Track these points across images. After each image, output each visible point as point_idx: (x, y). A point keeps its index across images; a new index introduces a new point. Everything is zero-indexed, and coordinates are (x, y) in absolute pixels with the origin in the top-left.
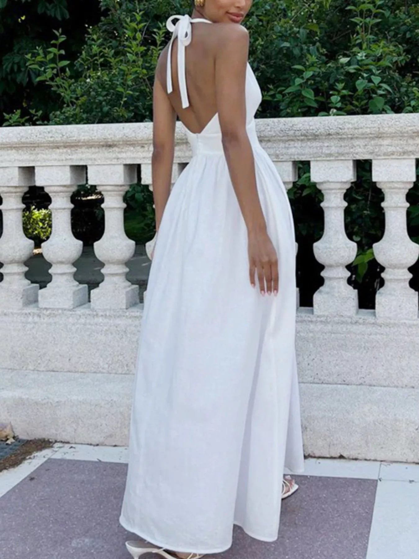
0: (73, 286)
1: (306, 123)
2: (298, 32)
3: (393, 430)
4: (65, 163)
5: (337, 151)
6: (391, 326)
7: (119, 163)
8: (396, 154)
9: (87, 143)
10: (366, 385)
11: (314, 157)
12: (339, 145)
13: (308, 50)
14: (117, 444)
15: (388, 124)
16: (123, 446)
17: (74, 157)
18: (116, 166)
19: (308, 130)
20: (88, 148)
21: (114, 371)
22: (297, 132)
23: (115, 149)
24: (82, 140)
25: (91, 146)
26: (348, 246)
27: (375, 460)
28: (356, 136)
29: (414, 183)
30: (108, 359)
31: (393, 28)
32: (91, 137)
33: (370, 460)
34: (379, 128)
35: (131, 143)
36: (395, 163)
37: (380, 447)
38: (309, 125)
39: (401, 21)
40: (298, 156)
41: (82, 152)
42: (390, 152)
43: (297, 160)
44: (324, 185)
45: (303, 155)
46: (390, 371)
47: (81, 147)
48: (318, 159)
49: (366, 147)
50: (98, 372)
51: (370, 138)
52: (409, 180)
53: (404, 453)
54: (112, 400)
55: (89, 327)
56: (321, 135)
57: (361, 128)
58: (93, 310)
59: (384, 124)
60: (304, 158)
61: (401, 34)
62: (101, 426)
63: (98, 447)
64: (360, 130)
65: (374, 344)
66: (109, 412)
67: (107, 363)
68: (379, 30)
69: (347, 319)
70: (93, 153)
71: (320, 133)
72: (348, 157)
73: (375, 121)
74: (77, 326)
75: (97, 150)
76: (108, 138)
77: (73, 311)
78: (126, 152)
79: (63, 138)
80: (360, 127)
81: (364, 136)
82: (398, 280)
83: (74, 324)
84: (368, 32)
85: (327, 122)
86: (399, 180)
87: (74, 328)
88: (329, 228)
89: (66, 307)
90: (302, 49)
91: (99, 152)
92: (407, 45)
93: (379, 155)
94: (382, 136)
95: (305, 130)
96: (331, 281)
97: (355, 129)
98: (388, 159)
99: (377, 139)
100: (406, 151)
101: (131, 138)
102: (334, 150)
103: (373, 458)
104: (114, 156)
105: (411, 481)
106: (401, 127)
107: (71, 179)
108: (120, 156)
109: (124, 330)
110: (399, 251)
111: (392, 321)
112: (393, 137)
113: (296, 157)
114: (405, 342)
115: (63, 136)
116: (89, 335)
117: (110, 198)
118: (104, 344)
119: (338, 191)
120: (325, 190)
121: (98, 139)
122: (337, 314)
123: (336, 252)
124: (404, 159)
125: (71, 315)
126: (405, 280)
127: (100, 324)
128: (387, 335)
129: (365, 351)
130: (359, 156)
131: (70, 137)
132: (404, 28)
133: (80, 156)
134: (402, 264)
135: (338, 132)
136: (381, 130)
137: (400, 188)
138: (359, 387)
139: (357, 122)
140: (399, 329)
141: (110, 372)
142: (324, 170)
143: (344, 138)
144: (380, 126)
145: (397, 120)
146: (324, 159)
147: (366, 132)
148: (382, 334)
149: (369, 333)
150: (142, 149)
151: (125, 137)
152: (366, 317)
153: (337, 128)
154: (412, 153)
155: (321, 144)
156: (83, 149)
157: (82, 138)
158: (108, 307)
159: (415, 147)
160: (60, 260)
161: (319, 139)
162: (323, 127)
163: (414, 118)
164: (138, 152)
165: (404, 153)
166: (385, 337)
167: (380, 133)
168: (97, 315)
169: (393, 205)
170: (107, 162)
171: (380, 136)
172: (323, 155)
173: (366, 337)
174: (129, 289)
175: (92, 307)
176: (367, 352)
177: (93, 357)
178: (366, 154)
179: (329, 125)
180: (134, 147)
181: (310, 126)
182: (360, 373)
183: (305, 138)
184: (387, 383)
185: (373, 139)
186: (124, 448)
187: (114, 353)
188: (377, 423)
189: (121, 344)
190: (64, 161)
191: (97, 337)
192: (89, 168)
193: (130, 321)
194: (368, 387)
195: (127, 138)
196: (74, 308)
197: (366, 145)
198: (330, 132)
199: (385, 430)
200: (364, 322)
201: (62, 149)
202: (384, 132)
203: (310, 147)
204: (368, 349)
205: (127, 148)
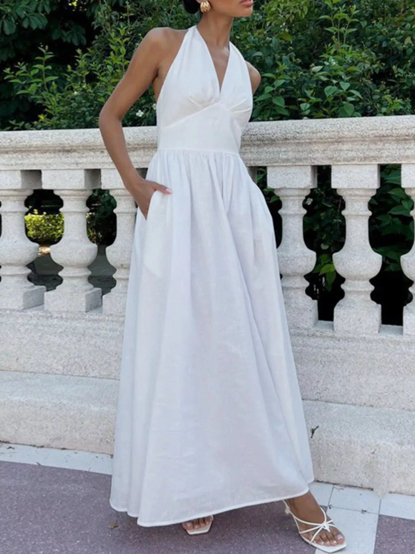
0: (25, 287)
1: (263, 128)
2: (271, 42)
3: (347, 452)
4: (14, 167)
5: (294, 157)
6: (349, 340)
7: (79, 168)
8: (357, 159)
9: (40, 148)
10: (323, 401)
11: (270, 163)
12: (297, 150)
13: (281, 60)
14: (66, 447)
15: (348, 128)
16: (74, 449)
17: (26, 161)
18: (75, 171)
19: (264, 134)
20: (42, 153)
21: (70, 373)
22: (253, 137)
23: (75, 154)
24: (34, 145)
25: (45, 152)
26: (306, 255)
27: (327, 483)
28: (315, 140)
29: (377, 190)
30: (63, 361)
31: (370, 38)
32: (45, 142)
33: (322, 482)
34: (338, 132)
35: (91, 148)
36: (356, 169)
37: (333, 469)
38: (265, 129)
39: (378, 30)
40: (255, 162)
41: (35, 157)
42: (351, 157)
43: (253, 165)
44: (282, 191)
45: (260, 160)
46: (348, 388)
47: (33, 152)
48: (275, 164)
49: (326, 152)
50: (51, 373)
51: (329, 142)
52: (371, 187)
53: (359, 478)
54: (60, 403)
55: (42, 328)
56: (278, 140)
57: (320, 132)
58: (47, 311)
59: (344, 127)
60: (260, 164)
61: (377, 43)
62: (47, 428)
63: (43, 449)
64: (318, 135)
65: (332, 358)
66: (57, 415)
67: (62, 365)
68: (357, 41)
69: (303, 331)
70: (48, 158)
71: (277, 137)
72: (306, 162)
73: (334, 124)
74: (27, 327)
75: (53, 155)
76: (65, 144)
77: (24, 312)
78: (86, 157)
79: (11, 144)
80: (318, 131)
81: (323, 141)
82: (358, 293)
83: (23, 325)
84: (343, 42)
85: (284, 126)
86: (359, 187)
87: (22, 329)
88: (287, 236)
89: (16, 307)
90: (274, 59)
91: (55, 157)
92: (383, 54)
93: (339, 161)
94: (342, 140)
95: (261, 134)
96: (289, 291)
97: (313, 133)
98: (348, 164)
99: (336, 144)
100: (367, 156)
101: (90, 143)
102: (291, 155)
103: (325, 481)
104: (73, 161)
105: (364, 511)
106: (362, 131)
107: (23, 183)
108: (80, 161)
109: (83, 333)
110: (359, 262)
111: (351, 335)
112: (354, 141)
113: (252, 162)
114: (364, 358)
115: (11, 141)
116: (41, 337)
117: (70, 202)
118: (59, 345)
119: (296, 198)
120: (283, 196)
121: (52, 144)
122: (294, 326)
123: (293, 261)
124: (366, 164)
125: (21, 315)
126: (366, 292)
127: (54, 325)
128: (345, 349)
129: (321, 366)
130: (317, 161)
131: (19, 143)
132: (380, 38)
133: (33, 161)
134: (362, 276)
135: (295, 136)
136: (341, 134)
137: (361, 196)
138: (315, 403)
139: (316, 126)
140: (358, 344)
141: (65, 373)
142: (281, 176)
143: (302, 143)
144: (339, 130)
145: (357, 124)
146: (281, 164)
147: (325, 136)
148: (340, 348)
149: (326, 347)
150: (101, 155)
151: (85, 142)
152: (323, 330)
153: (294, 132)
154: (374, 158)
155: (278, 149)
156: (37, 155)
157: (34, 144)
158: (65, 309)
159: (377, 152)
160: (9, 262)
161: (276, 144)
162: (279, 131)
163: (376, 121)
164: (98, 157)
165: (365, 158)
166: (343, 351)
167: (339, 138)
168: (51, 316)
169: (353, 213)
170: (64, 167)
171: (340, 140)
172: (280, 161)
173: (323, 351)
174: (89, 292)
175: (45, 309)
176: (324, 367)
177: (45, 358)
178: (326, 160)
179: (286, 129)
180: (94, 152)
181: (267, 130)
182: (316, 388)
183: (262, 143)
184: (344, 400)
185: (332, 143)
186: (72, 451)
187: (70, 355)
188: (330, 444)
189: (78, 347)
190: (13, 166)
191: (50, 338)
192: (43, 172)
193: (89, 324)
194: (324, 403)
195: (86, 143)
196: (24, 309)
197: (325, 150)
198: (287, 137)
199: (339, 452)
200: (321, 335)
201: (12, 154)
202: (344, 136)
203: (267, 153)
204: (325, 363)
205: (87, 153)
